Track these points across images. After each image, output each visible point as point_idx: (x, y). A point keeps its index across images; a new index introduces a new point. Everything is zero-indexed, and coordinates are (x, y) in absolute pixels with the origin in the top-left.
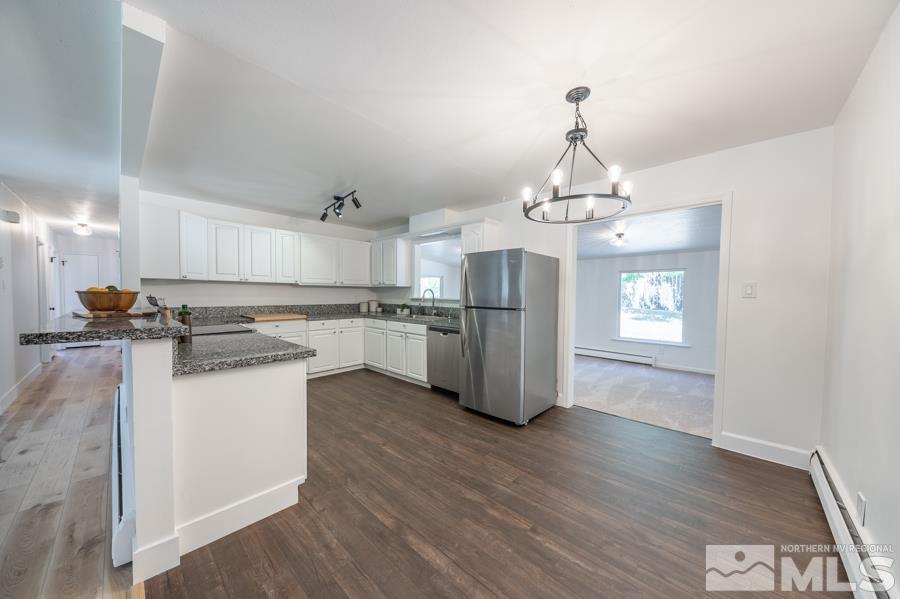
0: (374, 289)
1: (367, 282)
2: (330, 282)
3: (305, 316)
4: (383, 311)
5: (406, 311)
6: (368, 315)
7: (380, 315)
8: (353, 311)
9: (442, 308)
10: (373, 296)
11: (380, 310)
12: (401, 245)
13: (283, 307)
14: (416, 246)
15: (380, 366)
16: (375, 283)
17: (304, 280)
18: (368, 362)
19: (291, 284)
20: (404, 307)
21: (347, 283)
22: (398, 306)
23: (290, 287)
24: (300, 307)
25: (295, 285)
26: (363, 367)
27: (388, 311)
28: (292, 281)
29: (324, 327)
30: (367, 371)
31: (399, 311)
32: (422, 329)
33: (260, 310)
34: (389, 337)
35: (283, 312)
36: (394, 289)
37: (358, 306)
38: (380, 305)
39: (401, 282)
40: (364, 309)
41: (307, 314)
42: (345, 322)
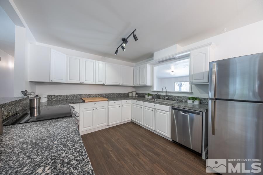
0: (134, 87)
1: (132, 84)
2: (117, 84)
3: (107, 99)
4: (138, 96)
5: (150, 97)
6: (132, 98)
7: (137, 98)
8: (126, 96)
9: (171, 96)
10: (133, 90)
11: (137, 95)
12: (148, 67)
13: (98, 94)
14: (155, 67)
15: (140, 123)
16: (136, 84)
17: (107, 83)
18: (133, 119)
19: (102, 85)
20: (149, 95)
21: (124, 84)
22: (146, 94)
23: (101, 86)
24: (105, 94)
25: (103, 85)
26: (131, 121)
27: (141, 97)
28: (102, 83)
29: (115, 104)
30: (132, 123)
31: (146, 96)
32: (168, 108)
33: (89, 96)
34: (145, 110)
35: (99, 97)
36: (145, 86)
37: (128, 94)
38: (136, 94)
39: (148, 84)
40: (130, 95)
41: (108, 98)
42: (124, 101)
